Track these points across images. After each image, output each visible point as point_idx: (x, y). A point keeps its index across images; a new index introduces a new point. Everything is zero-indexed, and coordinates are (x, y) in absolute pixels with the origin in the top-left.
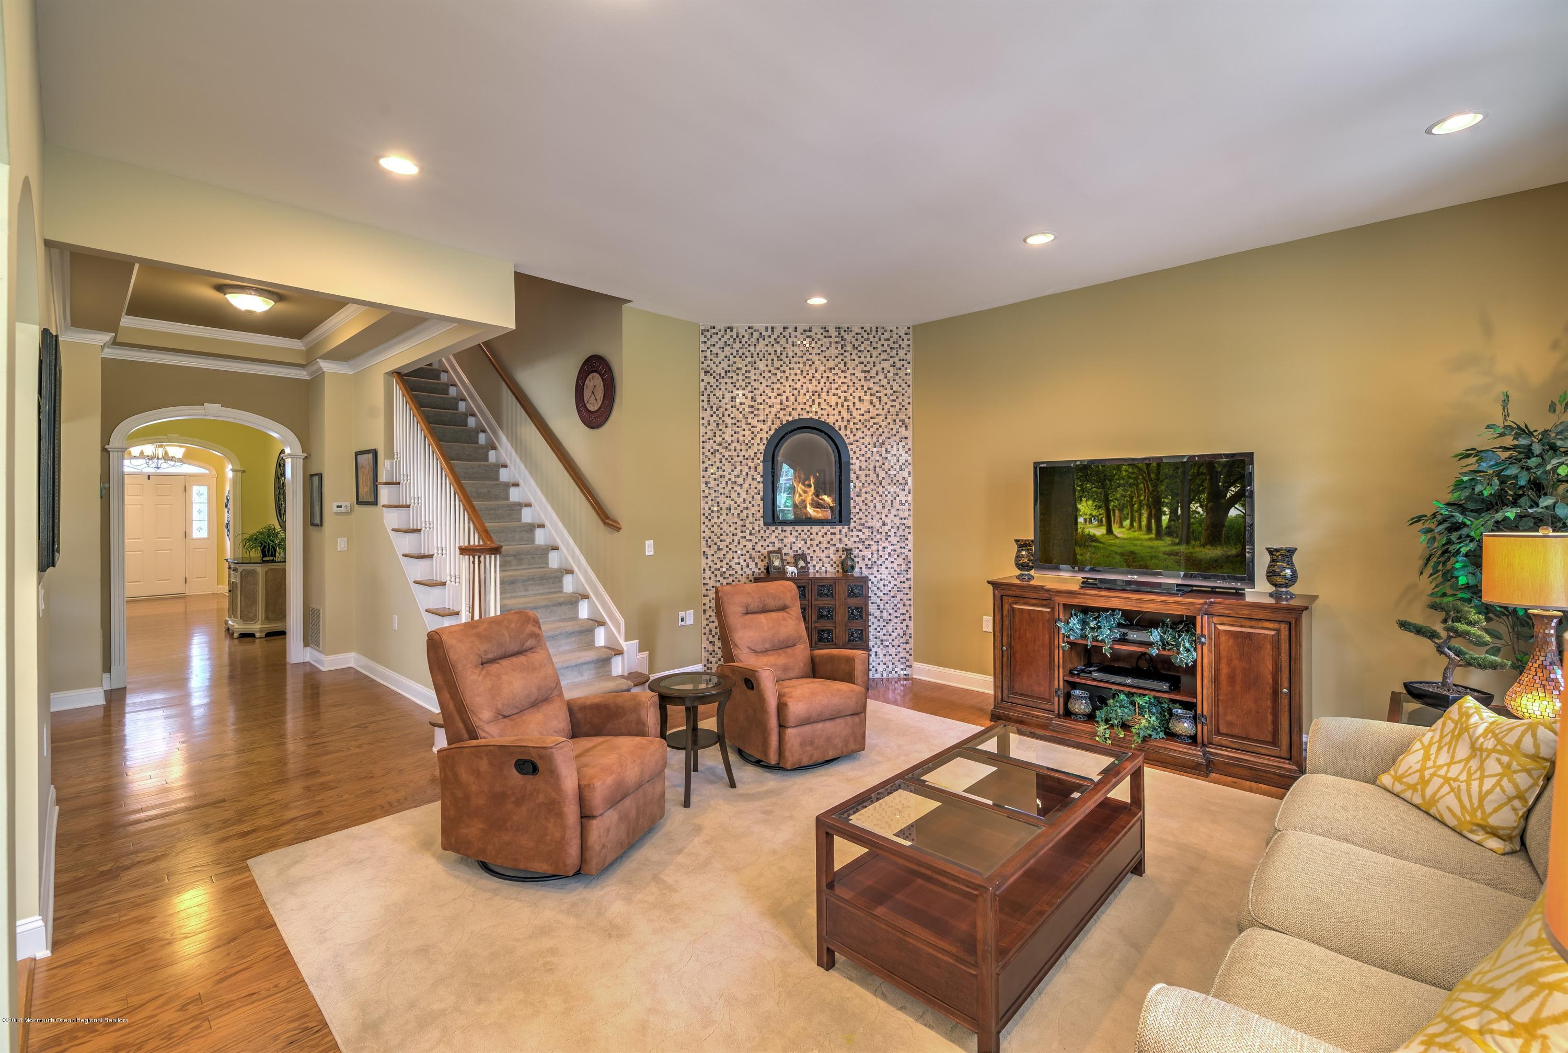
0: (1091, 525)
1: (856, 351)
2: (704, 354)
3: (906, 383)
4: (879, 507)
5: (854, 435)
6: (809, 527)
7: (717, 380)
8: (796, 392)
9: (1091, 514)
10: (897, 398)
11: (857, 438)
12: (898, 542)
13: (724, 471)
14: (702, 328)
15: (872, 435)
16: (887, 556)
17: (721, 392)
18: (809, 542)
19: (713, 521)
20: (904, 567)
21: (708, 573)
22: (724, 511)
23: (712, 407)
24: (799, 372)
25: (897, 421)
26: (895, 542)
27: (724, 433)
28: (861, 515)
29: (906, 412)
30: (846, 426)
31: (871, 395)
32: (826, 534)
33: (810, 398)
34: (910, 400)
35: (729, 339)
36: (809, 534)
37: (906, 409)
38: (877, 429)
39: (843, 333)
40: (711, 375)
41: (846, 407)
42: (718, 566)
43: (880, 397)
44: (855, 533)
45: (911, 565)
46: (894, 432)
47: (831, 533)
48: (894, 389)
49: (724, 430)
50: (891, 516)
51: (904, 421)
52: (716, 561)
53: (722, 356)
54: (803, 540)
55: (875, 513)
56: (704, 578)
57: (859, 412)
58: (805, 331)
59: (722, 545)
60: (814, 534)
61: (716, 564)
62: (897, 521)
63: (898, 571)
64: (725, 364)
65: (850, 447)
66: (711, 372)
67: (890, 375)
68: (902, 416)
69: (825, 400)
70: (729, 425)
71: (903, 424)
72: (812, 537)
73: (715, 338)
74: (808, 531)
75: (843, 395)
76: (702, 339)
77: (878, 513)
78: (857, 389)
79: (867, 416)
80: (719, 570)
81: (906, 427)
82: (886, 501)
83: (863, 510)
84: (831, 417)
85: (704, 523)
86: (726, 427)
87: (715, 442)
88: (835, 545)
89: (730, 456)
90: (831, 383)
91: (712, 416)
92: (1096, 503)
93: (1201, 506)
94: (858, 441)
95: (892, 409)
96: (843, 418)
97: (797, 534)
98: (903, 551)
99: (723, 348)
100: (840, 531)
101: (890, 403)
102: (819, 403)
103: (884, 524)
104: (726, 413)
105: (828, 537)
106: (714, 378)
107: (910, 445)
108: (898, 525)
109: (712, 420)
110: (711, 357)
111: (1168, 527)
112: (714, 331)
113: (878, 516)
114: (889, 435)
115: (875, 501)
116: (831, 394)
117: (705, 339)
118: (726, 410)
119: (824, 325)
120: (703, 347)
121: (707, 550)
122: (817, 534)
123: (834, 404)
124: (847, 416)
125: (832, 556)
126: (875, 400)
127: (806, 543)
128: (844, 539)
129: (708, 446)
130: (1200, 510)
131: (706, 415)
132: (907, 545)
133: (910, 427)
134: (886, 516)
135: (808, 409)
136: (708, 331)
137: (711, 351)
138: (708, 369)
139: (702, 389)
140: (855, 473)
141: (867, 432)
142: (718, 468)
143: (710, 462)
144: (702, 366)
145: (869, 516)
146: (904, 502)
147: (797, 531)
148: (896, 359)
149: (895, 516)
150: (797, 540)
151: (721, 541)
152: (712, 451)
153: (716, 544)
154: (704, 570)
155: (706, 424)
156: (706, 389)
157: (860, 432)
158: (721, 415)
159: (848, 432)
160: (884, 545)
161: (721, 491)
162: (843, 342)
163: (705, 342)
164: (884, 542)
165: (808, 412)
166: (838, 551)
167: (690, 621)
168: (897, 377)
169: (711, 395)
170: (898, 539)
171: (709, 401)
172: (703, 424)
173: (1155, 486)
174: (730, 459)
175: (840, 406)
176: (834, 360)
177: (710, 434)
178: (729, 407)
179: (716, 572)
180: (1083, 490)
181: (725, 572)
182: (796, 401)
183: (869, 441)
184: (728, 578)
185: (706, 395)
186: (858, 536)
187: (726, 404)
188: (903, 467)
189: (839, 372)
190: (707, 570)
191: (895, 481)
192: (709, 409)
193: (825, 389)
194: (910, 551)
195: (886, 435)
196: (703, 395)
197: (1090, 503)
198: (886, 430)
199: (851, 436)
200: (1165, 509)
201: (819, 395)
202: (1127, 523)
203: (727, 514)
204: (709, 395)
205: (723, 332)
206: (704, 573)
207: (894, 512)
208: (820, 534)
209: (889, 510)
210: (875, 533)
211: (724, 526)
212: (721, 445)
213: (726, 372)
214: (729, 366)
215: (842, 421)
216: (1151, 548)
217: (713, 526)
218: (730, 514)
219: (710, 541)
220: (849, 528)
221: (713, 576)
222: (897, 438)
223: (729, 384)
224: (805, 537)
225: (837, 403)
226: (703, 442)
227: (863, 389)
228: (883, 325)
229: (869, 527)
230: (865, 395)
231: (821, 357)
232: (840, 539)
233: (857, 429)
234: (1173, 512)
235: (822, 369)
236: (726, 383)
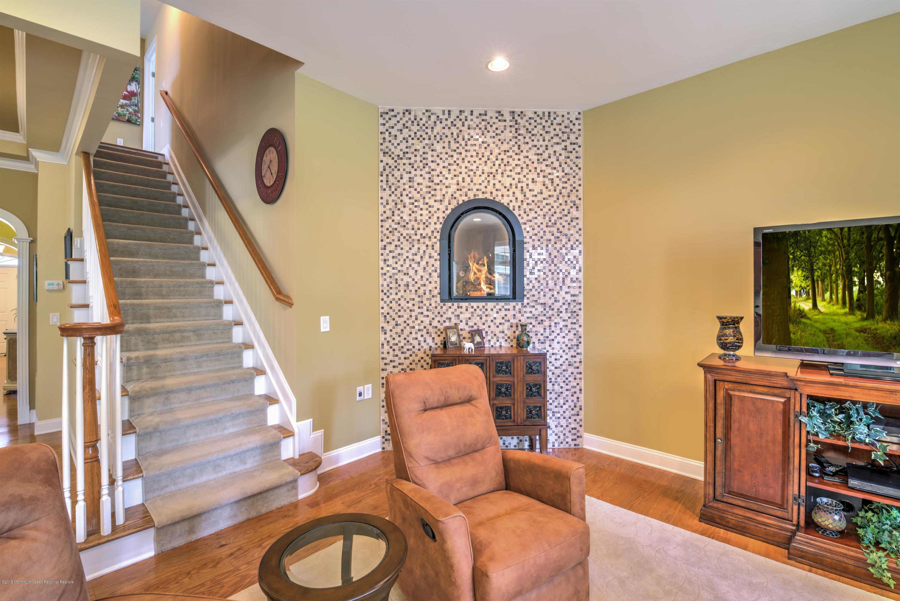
0: (801, 299)
1: (530, 135)
2: (383, 136)
3: (577, 166)
4: (551, 284)
5: (528, 215)
6: (484, 304)
7: (396, 161)
8: (471, 173)
9: (801, 286)
10: (569, 180)
11: (530, 218)
12: (569, 318)
13: (402, 249)
14: (381, 110)
15: (544, 215)
16: (558, 332)
17: (399, 173)
18: (484, 318)
19: (391, 297)
20: (575, 342)
21: (386, 347)
22: (402, 288)
23: (390, 187)
24: (474, 154)
25: (569, 202)
26: (567, 318)
27: (402, 212)
28: (534, 292)
29: (577, 193)
30: (519, 207)
31: (544, 177)
32: (500, 310)
33: (486, 179)
34: (581, 182)
35: (407, 122)
36: (484, 310)
37: (577, 191)
38: (550, 210)
39: (517, 117)
40: (390, 156)
41: (519, 188)
42: (396, 341)
43: (552, 179)
44: (528, 309)
45: (582, 340)
46: (566, 212)
47: (506, 310)
48: (566, 171)
49: (402, 209)
50: (563, 293)
51: (574, 202)
52: (394, 336)
53: (400, 137)
54: (478, 316)
55: (547, 290)
56: (383, 353)
57: (532, 193)
58: (480, 114)
59: (400, 321)
60: (489, 310)
61: (394, 339)
62: (568, 298)
63: (569, 346)
64: (403, 146)
65: (523, 226)
66: (390, 153)
67: (562, 158)
68: (573, 198)
69: (500, 182)
70: (407, 204)
71: (574, 205)
72: (487, 313)
73: (394, 121)
74: (484, 307)
75: (517, 177)
76: (382, 121)
77: (550, 290)
78: (530, 171)
79: (540, 197)
80: (397, 344)
81: (577, 207)
82: (558, 279)
83: (536, 287)
84: (505, 198)
85: (383, 300)
86: (404, 207)
87: (393, 221)
88: (509, 321)
89: (407, 234)
90: (505, 165)
91: (390, 195)
92: (804, 273)
94: (531, 221)
95: (563, 191)
96: (516, 199)
97: (473, 310)
98: (574, 326)
99: (401, 130)
100: (514, 307)
101: (561, 185)
102: (494, 184)
103: (556, 301)
104: (404, 193)
105: (502, 313)
106: (393, 159)
107: (581, 226)
108: (569, 301)
109: (390, 199)
110: (390, 139)
112: (393, 113)
113: (550, 293)
114: (561, 216)
115: (547, 279)
116: (505, 175)
117: (384, 122)
118: (404, 190)
119: (498, 109)
120: (382, 129)
121: (385, 325)
122: (492, 310)
123: (508, 185)
124: (521, 197)
125: (506, 332)
126: (548, 182)
127: (481, 318)
128: (518, 315)
129: (386, 225)
131: (385, 195)
132: (578, 320)
133: (581, 208)
134: (558, 293)
135: (484, 190)
136: (387, 113)
137: (390, 133)
138: (387, 150)
139: (381, 169)
140: (528, 251)
141: (539, 212)
142: (396, 246)
143: (388, 240)
144: (381, 147)
145: (542, 293)
146: (575, 279)
147: (472, 307)
148: (568, 143)
149: (566, 293)
150: (472, 316)
151: (399, 316)
152: (390, 229)
153: (394, 319)
154: (383, 344)
155: (385, 204)
156: (384, 170)
157: (533, 212)
158: (399, 195)
159: (522, 212)
160: (556, 321)
161: (399, 268)
162: (516, 126)
163: (384, 124)
164: (556, 318)
165: (483, 193)
166: (511, 326)
167: (368, 394)
168: (568, 160)
169: (390, 176)
170: (569, 315)
171: (387, 181)
172: (382, 204)
174: (407, 237)
175: (514, 187)
176: (508, 143)
177: (389, 213)
178: (407, 187)
179: (394, 347)
181: (402, 347)
182: (472, 181)
183: (542, 221)
184: (405, 353)
185: (385, 176)
186: (531, 312)
187: (404, 184)
188: (574, 246)
189: (513, 154)
190: (385, 345)
191: (566, 260)
192: (387, 189)
193: (500, 171)
194: (580, 326)
195: (558, 215)
196: (382, 175)
197: (800, 272)
198: (558, 211)
199: (525, 216)
201: (494, 176)
202: (827, 295)
203: (405, 291)
204: (387, 175)
205: (401, 115)
206: (383, 347)
207: (565, 289)
208: (495, 310)
209: (561, 287)
210: (547, 309)
211: (403, 302)
212: (399, 223)
213: (404, 153)
214: (407, 147)
215: (516, 201)
217: (391, 302)
218: (408, 291)
219: (388, 316)
220: (522, 304)
221: (391, 351)
222: (568, 218)
223: (407, 165)
224: (481, 313)
225: (511, 185)
226: (382, 221)
227: (536, 171)
228: (555, 110)
229: (542, 304)
230: (538, 177)
231: (496, 140)
232: (514, 315)
233: (530, 210)
235: (497, 151)
236: (404, 164)
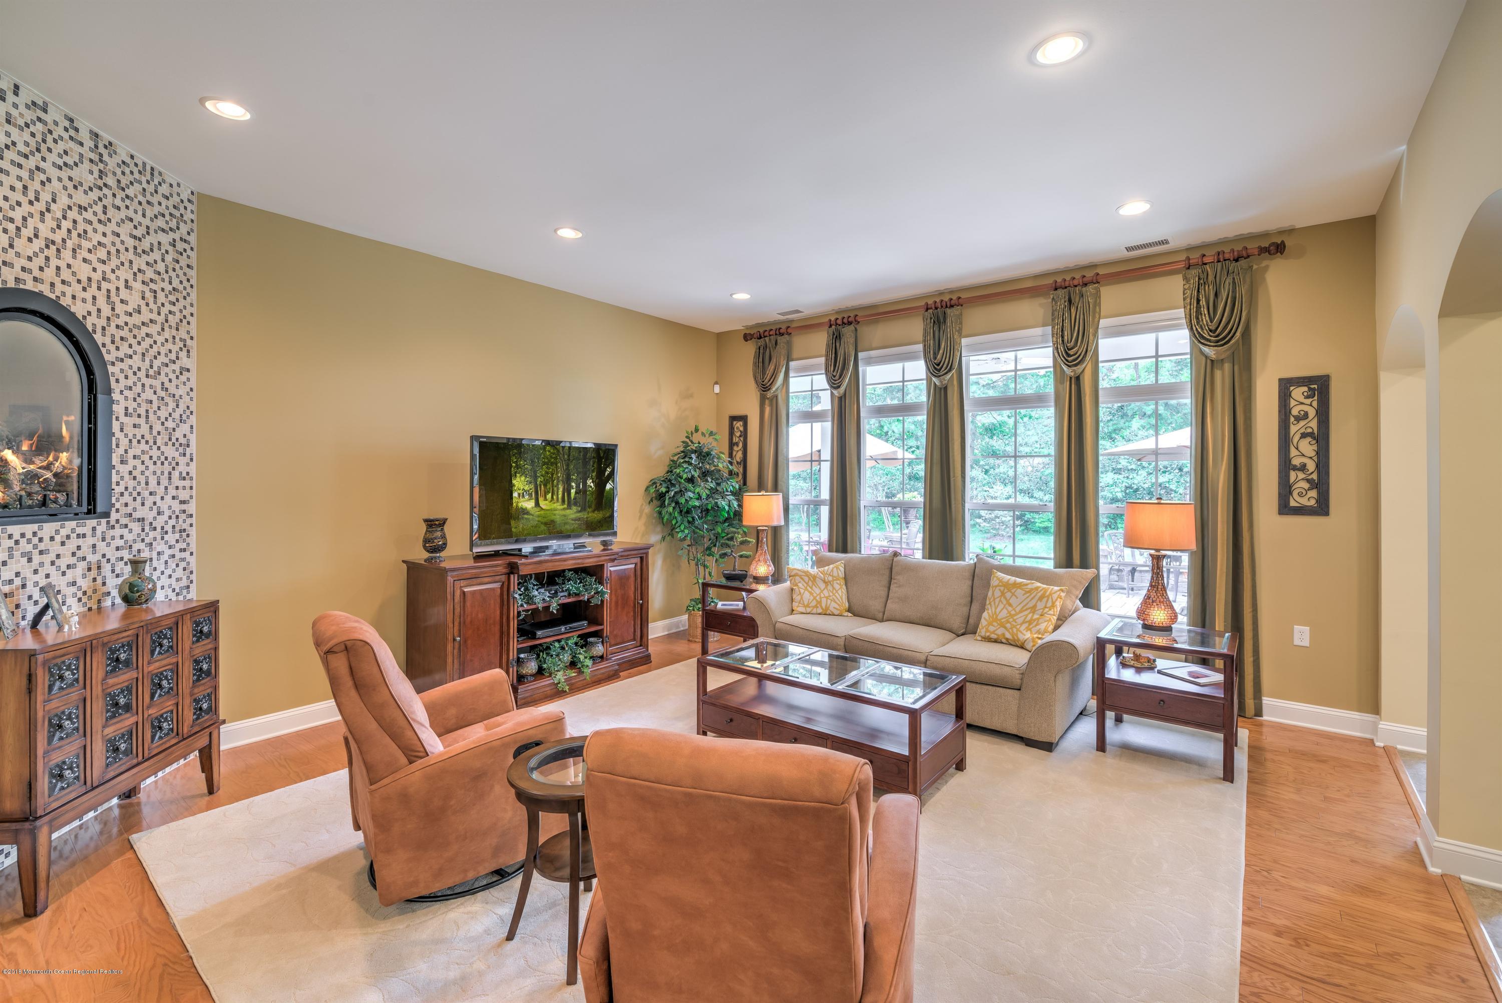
0: (523, 499)
1: (123, 194)
3: (188, 280)
4: (153, 481)
5: (118, 349)
6: (35, 527)
8: (11, 227)
9: (523, 489)
10: (178, 300)
11: (121, 354)
12: (177, 541)
15: (143, 355)
16: (162, 568)
18: (36, 559)
20: (184, 582)
24: (19, 185)
25: (177, 339)
26: (173, 542)
28: (127, 498)
29: (187, 327)
30: (104, 328)
31: (143, 282)
32: (68, 537)
33: (42, 250)
34: (194, 310)
36: (35, 540)
37: (189, 323)
38: (151, 346)
39: (101, 149)
41: (104, 291)
43: (155, 292)
44: (118, 532)
45: (193, 577)
46: (173, 356)
47: (78, 536)
48: (174, 285)
50: (168, 498)
51: (185, 340)
54: (23, 555)
55: (146, 494)
57: (125, 307)
58: (34, 103)
60: (46, 539)
62: (176, 506)
63: (177, 590)
65: (111, 369)
67: (169, 258)
68: (183, 334)
69: (69, 266)
71: (185, 346)
72: (42, 546)
74: (35, 534)
75: (100, 267)
77: (151, 494)
78: (122, 264)
79: (136, 319)
81: (188, 351)
82: (162, 473)
83: (130, 490)
84: (79, 302)
88: (84, 559)
90: (79, 235)
92: (527, 479)
93: (593, 482)
94: (122, 360)
95: (170, 317)
96: (99, 310)
97: (11, 543)
98: (183, 555)
100: (94, 529)
101: (168, 307)
102: (58, 268)
103: (159, 513)
105: (72, 545)
107: (193, 383)
108: (177, 513)
111: (575, 498)
113: (152, 499)
114: (166, 361)
115: (147, 473)
116: (80, 257)
119: (71, 114)
122: (52, 539)
123: (84, 279)
124: (106, 311)
125: (81, 582)
126: (148, 295)
127: (30, 560)
128: (101, 546)
130: (592, 484)
132: (188, 544)
133: (193, 353)
134: (162, 498)
135: (36, 273)
140: (117, 419)
141: (136, 347)
145: (139, 499)
146: (184, 474)
147: (10, 537)
148: (177, 236)
149: (174, 498)
150: (11, 556)
157: (126, 344)
159: (108, 340)
160: (159, 549)
162: (101, 166)
164: (159, 544)
165: (35, 279)
166: (89, 569)
168: (177, 267)
170: (177, 536)
173: (568, 465)
175: (94, 285)
176: (86, 192)
180: (518, 467)
182: (11, 246)
183: (140, 364)
186: (122, 537)
188: (184, 417)
189: (94, 220)
191: (174, 440)
193: (70, 244)
194: (192, 554)
195: (162, 359)
197: (523, 478)
198: (163, 351)
199: (112, 348)
200: (573, 484)
201: (58, 250)
202: (549, 496)
207: (172, 492)
208: (58, 539)
209: (166, 488)
210: (147, 528)
215: (99, 317)
216: (565, 516)
220: (108, 522)
222: (176, 367)
224: (29, 548)
225: (89, 279)
227: (131, 267)
228: (162, 170)
229: (139, 520)
230: (135, 280)
231: (64, 174)
232: (94, 546)
233: (122, 339)
234: (578, 486)
235: (63, 200)
